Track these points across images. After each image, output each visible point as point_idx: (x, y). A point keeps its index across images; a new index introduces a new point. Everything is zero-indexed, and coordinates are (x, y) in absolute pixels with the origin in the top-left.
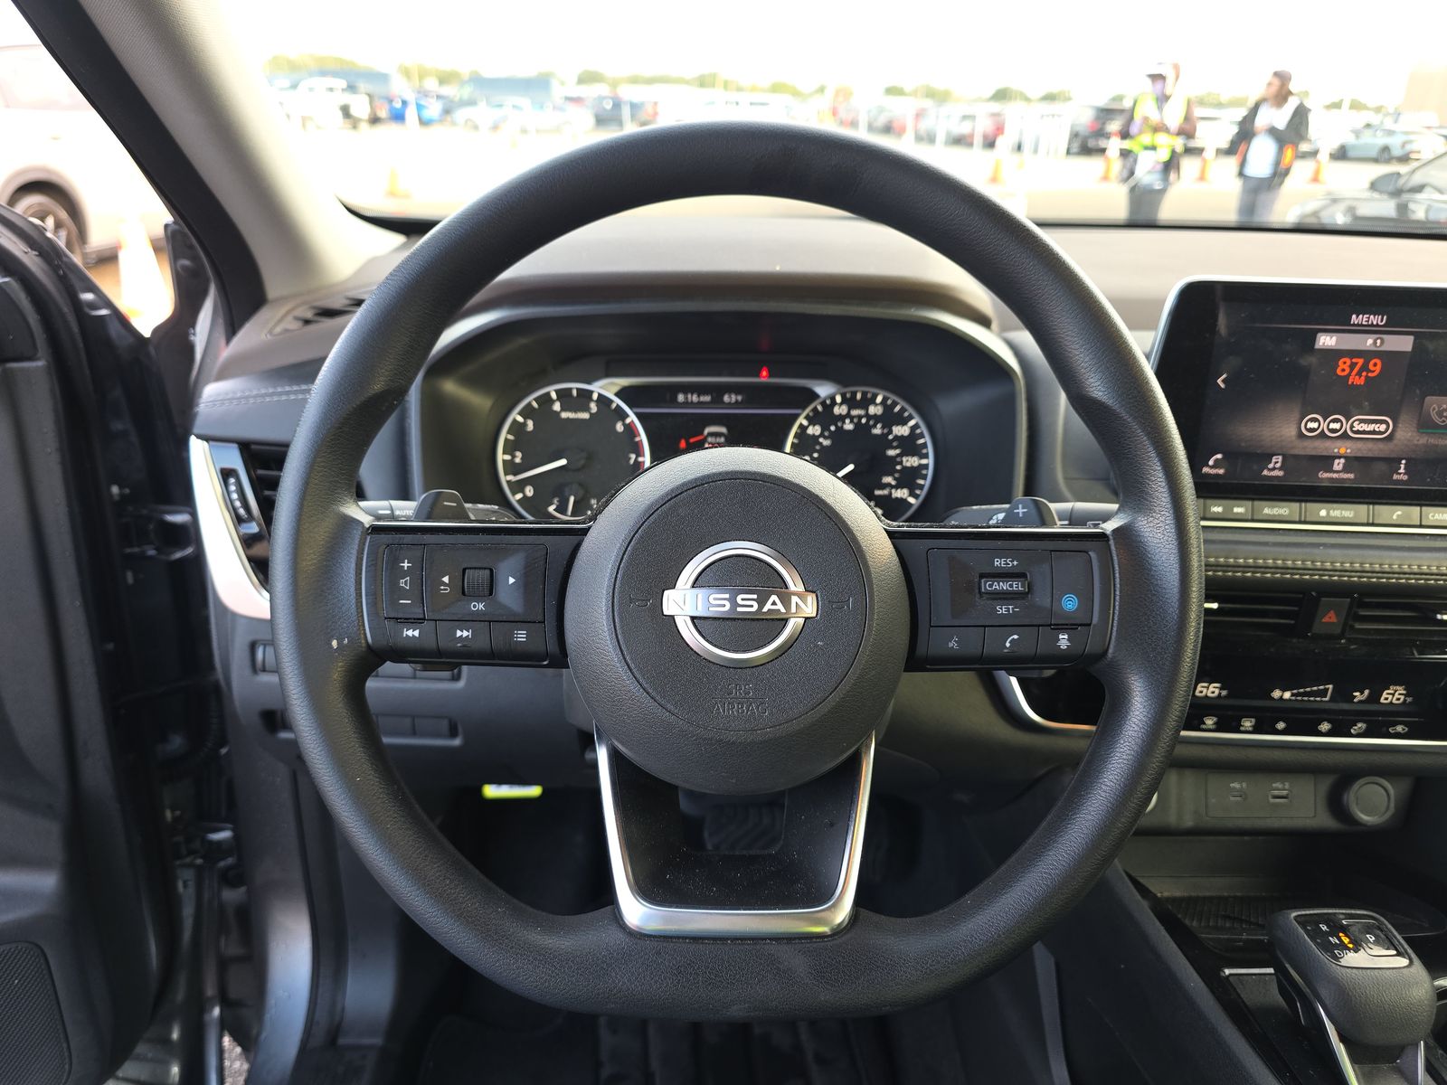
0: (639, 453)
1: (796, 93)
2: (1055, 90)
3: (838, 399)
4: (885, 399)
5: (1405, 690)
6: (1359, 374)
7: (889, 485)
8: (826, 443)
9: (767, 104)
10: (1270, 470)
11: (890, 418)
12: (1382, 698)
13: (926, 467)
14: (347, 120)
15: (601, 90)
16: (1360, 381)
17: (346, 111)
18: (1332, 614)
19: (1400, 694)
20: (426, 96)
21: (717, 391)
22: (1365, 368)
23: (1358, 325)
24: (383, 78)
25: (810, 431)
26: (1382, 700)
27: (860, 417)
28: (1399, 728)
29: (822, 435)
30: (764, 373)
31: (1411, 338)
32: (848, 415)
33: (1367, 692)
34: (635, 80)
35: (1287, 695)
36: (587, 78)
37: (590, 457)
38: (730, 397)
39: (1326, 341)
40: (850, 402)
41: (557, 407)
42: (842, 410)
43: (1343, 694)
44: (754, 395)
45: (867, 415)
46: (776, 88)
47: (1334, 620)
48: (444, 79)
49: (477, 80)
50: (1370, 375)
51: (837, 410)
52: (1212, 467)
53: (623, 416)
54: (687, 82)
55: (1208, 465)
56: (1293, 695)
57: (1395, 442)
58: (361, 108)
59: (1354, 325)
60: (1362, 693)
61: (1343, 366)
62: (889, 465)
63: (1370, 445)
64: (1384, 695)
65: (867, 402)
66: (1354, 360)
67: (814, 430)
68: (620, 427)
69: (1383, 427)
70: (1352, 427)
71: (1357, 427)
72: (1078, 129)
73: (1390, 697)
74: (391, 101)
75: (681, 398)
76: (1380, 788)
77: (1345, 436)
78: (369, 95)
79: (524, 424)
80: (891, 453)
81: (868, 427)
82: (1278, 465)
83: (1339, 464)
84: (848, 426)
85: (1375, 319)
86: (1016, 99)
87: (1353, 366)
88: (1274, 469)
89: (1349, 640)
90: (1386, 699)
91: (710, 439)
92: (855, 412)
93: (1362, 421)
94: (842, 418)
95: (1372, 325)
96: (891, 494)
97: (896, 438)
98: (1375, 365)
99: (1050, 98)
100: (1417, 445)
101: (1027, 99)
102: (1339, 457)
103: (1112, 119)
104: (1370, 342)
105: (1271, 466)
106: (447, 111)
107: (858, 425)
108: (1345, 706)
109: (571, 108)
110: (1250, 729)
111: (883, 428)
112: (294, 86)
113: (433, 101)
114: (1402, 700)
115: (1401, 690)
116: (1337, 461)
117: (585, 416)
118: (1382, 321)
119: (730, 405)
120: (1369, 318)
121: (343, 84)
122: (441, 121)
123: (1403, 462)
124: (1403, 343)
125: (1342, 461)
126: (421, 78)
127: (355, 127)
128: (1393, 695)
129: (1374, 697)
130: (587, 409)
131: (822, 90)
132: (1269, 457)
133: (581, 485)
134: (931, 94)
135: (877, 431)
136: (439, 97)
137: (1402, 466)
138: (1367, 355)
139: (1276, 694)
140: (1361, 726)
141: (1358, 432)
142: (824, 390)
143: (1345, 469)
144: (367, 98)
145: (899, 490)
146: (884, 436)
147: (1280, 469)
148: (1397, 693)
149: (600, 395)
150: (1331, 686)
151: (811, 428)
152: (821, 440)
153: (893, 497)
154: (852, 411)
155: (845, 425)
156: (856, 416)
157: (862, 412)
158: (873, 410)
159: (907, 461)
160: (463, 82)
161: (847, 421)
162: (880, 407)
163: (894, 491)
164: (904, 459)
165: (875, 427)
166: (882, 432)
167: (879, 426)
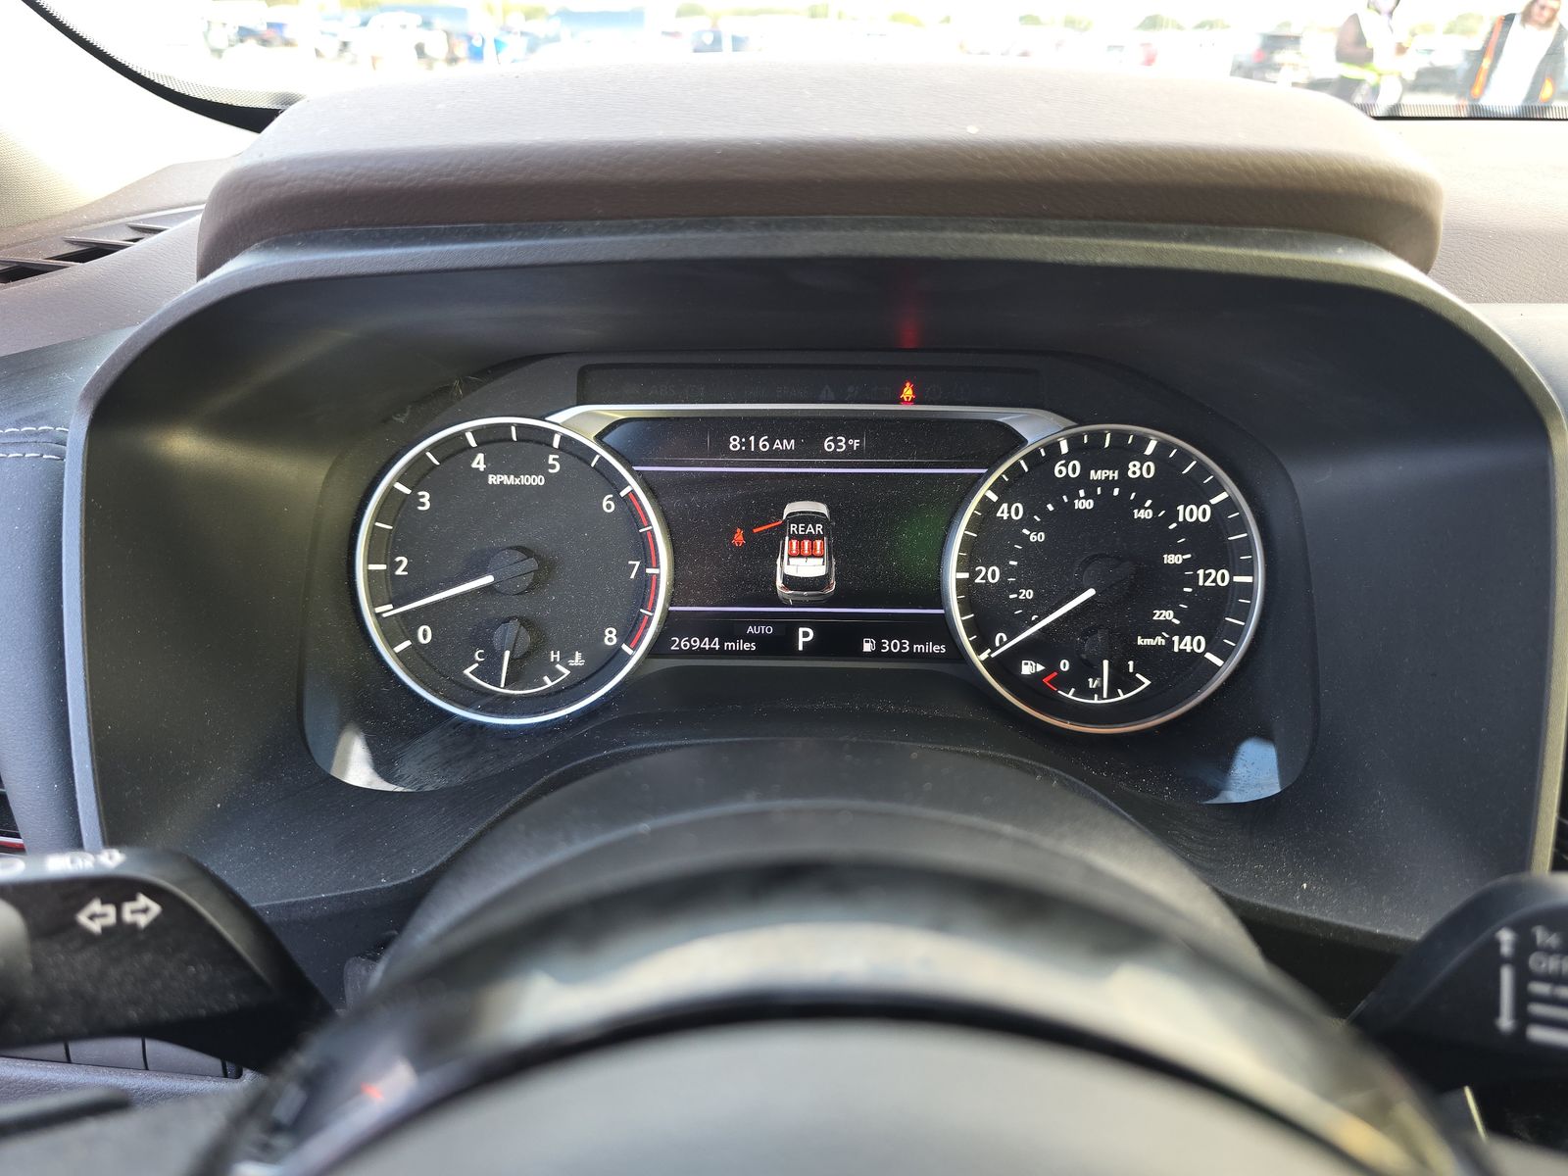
0: (648, 557)
3: (1064, 448)
4: (1164, 447)
7: (1166, 626)
8: (1036, 537)
11: (1172, 487)
13: (1248, 590)
14: (423, 61)
15: (700, 23)
17: (420, 50)
20: (509, 32)
21: (809, 431)
24: (460, 13)
25: (1003, 512)
27: (1107, 484)
29: (1026, 521)
30: (908, 392)
32: (1083, 480)
34: (737, 13)
36: (686, 11)
37: (546, 568)
38: (835, 441)
40: (1087, 452)
41: (479, 462)
42: (1071, 470)
44: (885, 436)
45: (1125, 482)
48: (530, 15)
49: (566, 15)
51: (1059, 470)
53: (615, 483)
58: (436, 47)
62: (1168, 586)
65: (1125, 452)
67: (1011, 512)
68: (608, 504)
72: (1239, 60)
74: (469, 38)
75: (735, 443)
78: (446, 32)
79: (414, 499)
80: (1172, 559)
81: (1126, 507)
84: (1084, 504)
86: (1168, 27)
91: (793, 528)
92: (1094, 475)
94: (1070, 486)
96: (1170, 643)
97: (1184, 526)
99: (1206, 24)
101: (1181, 28)
103: (1281, 48)
107: (1104, 502)
109: (669, 43)
111: (1154, 508)
112: (364, 24)
113: (517, 37)
117: (539, 480)
119: (835, 458)
121: (418, 19)
126: (505, 14)
127: (430, 67)
130: (541, 468)
133: (526, 623)
134: (1073, 22)
135: (1145, 514)
136: (523, 34)
142: (1035, 428)
144: (444, 36)
145: (1187, 638)
146: (1157, 525)
149: (564, 438)
151: (1005, 506)
152: (1026, 531)
153: (1176, 650)
154: (1092, 472)
155: (1076, 501)
156: (1098, 483)
157: (1114, 475)
158: (1137, 469)
159: (1207, 577)
160: (549, 17)
161: (1082, 493)
162: (1151, 464)
163: (1176, 639)
164: (1201, 572)
165: (1141, 507)
166: (1155, 514)
167: (1148, 503)
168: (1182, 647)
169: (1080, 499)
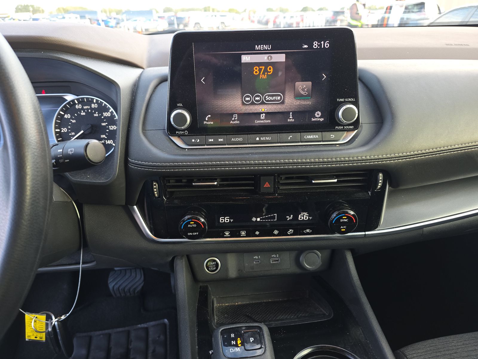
1: (237, 12)
2: (322, 7)
3: (76, 101)
5: (308, 214)
6: (264, 73)
7: (104, 138)
8: (74, 121)
9: (226, 16)
10: (233, 121)
11: (101, 109)
12: (299, 218)
15: (172, 14)
16: (265, 77)
18: (267, 183)
19: (306, 216)
22: (266, 70)
23: (259, 50)
24: (95, 13)
25: (66, 116)
26: (299, 219)
27: (88, 109)
28: (308, 231)
29: (71, 118)
30: (44, 92)
31: (284, 55)
32: (82, 109)
33: (292, 216)
34: (183, 10)
35: (258, 219)
36: (167, 10)
39: (246, 59)
40: (82, 103)
42: (79, 107)
43: (282, 218)
45: (91, 108)
46: (231, 11)
47: (269, 186)
48: (118, 13)
49: (128, 12)
50: (269, 74)
51: (76, 107)
52: (207, 121)
54: (201, 10)
55: (206, 121)
56: (261, 219)
57: (286, 104)
59: (257, 50)
60: (290, 217)
61: (256, 70)
62: (103, 130)
63: (275, 106)
64: (300, 217)
65: (90, 102)
66: (260, 67)
67: (68, 116)
69: (279, 98)
70: (265, 98)
71: (267, 98)
72: (328, 19)
73: (302, 217)
74: (98, 21)
76: (315, 254)
77: (263, 103)
78: (90, 19)
80: (103, 124)
81: (92, 114)
82: (236, 118)
83: (263, 116)
84: (83, 114)
85: (266, 47)
86: (309, 11)
87: (260, 70)
88: (235, 120)
89: (279, 194)
90: (301, 218)
92: (85, 107)
93: (269, 96)
94: (80, 110)
95: (265, 50)
96: (105, 142)
97: (105, 117)
98: (270, 69)
99: (321, 9)
100: (295, 105)
101: (313, 10)
102: (262, 113)
103: (339, 15)
104: (266, 58)
105: (233, 119)
106: (118, 23)
107: (87, 113)
108: (284, 222)
109: (160, 20)
110: (245, 235)
111: (99, 113)
113: (113, 19)
114: (307, 218)
115: (306, 214)
116: (262, 115)
118: (269, 48)
120: (263, 46)
122: (116, 27)
123: (291, 113)
124: (280, 58)
125: (264, 114)
126: (110, 12)
128: (303, 216)
129: (296, 218)
131: (245, 11)
132: (232, 115)
134: (282, 10)
135: (96, 115)
136: (115, 19)
137: (291, 115)
138: (266, 64)
139: (254, 219)
140: (291, 231)
141: (268, 101)
142: (69, 97)
143: (266, 118)
144: (89, 20)
145: (109, 141)
146: (99, 117)
147: (237, 120)
148: (305, 216)
150: (276, 214)
151: (66, 115)
152: (71, 120)
153: (107, 143)
154: (84, 107)
155: (81, 113)
156: (86, 109)
157: (89, 107)
158: (94, 106)
159: (111, 127)
160: (124, 13)
161: (82, 111)
162: (96, 104)
163: (106, 141)
164: (110, 127)
165: (95, 113)
166: (99, 115)
167: (97, 113)
168: (108, 143)
169: (82, 113)
